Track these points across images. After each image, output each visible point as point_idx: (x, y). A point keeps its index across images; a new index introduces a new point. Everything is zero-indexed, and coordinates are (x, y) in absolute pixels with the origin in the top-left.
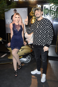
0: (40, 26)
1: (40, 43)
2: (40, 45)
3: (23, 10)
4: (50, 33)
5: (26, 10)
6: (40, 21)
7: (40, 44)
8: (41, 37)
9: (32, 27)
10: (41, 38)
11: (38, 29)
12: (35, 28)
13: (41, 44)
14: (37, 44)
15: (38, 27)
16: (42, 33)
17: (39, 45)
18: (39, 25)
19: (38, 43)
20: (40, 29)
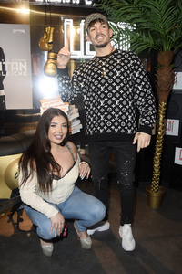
0: (111, 71)
1: (120, 124)
2: (105, 131)
3: (15, 31)
5: (24, 31)
7: (105, 128)
8: (121, 106)
9: (80, 78)
10: (120, 110)
11: (107, 81)
12: (96, 79)
14: (109, 131)
15: (107, 74)
16: (122, 92)
19: (113, 127)
20: (114, 81)
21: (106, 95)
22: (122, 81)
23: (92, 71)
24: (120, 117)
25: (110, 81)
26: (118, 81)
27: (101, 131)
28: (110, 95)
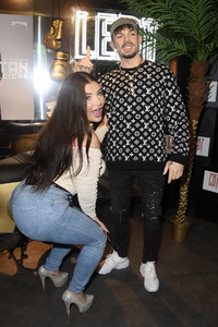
0: (140, 87)
1: (148, 151)
4: (179, 115)
6: (135, 69)
8: (150, 130)
10: (150, 134)
11: (134, 100)
12: (122, 96)
13: (152, 155)
14: (136, 158)
15: (136, 90)
16: (152, 113)
17: (144, 158)
18: (135, 84)
19: (140, 154)
20: (144, 100)
21: (133, 117)
22: (152, 100)
23: (117, 86)
24: (149, 143)
25: (139, 100)
26: (148, 100)
27: (127, 158)
28: (138, 117)
